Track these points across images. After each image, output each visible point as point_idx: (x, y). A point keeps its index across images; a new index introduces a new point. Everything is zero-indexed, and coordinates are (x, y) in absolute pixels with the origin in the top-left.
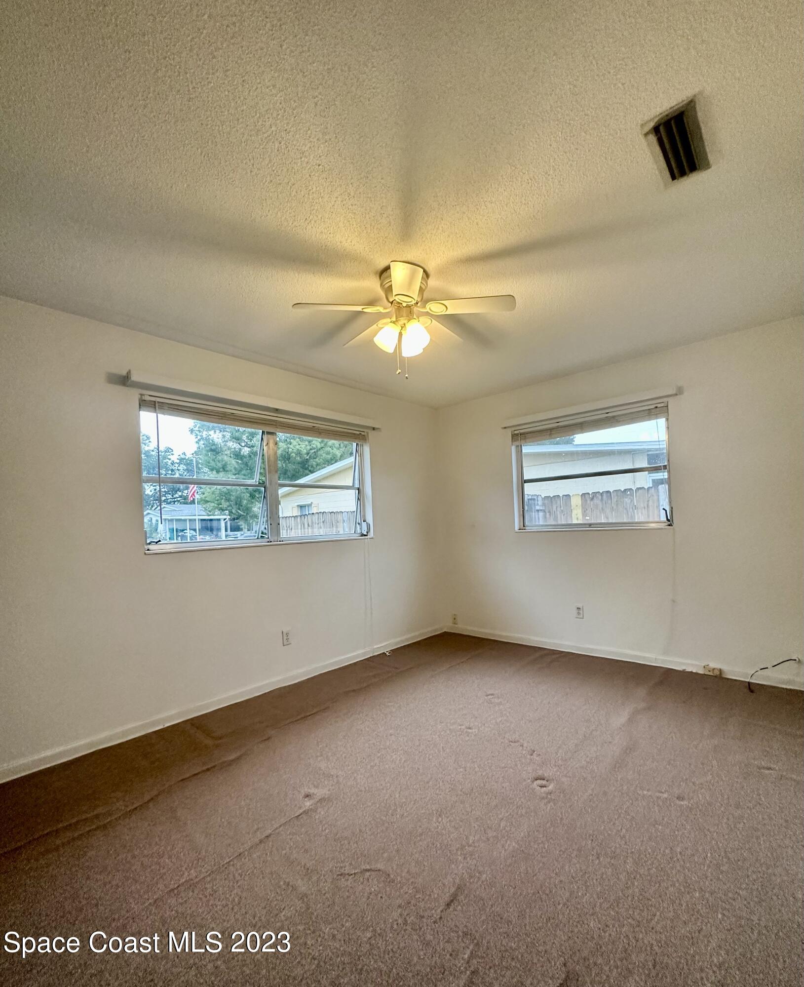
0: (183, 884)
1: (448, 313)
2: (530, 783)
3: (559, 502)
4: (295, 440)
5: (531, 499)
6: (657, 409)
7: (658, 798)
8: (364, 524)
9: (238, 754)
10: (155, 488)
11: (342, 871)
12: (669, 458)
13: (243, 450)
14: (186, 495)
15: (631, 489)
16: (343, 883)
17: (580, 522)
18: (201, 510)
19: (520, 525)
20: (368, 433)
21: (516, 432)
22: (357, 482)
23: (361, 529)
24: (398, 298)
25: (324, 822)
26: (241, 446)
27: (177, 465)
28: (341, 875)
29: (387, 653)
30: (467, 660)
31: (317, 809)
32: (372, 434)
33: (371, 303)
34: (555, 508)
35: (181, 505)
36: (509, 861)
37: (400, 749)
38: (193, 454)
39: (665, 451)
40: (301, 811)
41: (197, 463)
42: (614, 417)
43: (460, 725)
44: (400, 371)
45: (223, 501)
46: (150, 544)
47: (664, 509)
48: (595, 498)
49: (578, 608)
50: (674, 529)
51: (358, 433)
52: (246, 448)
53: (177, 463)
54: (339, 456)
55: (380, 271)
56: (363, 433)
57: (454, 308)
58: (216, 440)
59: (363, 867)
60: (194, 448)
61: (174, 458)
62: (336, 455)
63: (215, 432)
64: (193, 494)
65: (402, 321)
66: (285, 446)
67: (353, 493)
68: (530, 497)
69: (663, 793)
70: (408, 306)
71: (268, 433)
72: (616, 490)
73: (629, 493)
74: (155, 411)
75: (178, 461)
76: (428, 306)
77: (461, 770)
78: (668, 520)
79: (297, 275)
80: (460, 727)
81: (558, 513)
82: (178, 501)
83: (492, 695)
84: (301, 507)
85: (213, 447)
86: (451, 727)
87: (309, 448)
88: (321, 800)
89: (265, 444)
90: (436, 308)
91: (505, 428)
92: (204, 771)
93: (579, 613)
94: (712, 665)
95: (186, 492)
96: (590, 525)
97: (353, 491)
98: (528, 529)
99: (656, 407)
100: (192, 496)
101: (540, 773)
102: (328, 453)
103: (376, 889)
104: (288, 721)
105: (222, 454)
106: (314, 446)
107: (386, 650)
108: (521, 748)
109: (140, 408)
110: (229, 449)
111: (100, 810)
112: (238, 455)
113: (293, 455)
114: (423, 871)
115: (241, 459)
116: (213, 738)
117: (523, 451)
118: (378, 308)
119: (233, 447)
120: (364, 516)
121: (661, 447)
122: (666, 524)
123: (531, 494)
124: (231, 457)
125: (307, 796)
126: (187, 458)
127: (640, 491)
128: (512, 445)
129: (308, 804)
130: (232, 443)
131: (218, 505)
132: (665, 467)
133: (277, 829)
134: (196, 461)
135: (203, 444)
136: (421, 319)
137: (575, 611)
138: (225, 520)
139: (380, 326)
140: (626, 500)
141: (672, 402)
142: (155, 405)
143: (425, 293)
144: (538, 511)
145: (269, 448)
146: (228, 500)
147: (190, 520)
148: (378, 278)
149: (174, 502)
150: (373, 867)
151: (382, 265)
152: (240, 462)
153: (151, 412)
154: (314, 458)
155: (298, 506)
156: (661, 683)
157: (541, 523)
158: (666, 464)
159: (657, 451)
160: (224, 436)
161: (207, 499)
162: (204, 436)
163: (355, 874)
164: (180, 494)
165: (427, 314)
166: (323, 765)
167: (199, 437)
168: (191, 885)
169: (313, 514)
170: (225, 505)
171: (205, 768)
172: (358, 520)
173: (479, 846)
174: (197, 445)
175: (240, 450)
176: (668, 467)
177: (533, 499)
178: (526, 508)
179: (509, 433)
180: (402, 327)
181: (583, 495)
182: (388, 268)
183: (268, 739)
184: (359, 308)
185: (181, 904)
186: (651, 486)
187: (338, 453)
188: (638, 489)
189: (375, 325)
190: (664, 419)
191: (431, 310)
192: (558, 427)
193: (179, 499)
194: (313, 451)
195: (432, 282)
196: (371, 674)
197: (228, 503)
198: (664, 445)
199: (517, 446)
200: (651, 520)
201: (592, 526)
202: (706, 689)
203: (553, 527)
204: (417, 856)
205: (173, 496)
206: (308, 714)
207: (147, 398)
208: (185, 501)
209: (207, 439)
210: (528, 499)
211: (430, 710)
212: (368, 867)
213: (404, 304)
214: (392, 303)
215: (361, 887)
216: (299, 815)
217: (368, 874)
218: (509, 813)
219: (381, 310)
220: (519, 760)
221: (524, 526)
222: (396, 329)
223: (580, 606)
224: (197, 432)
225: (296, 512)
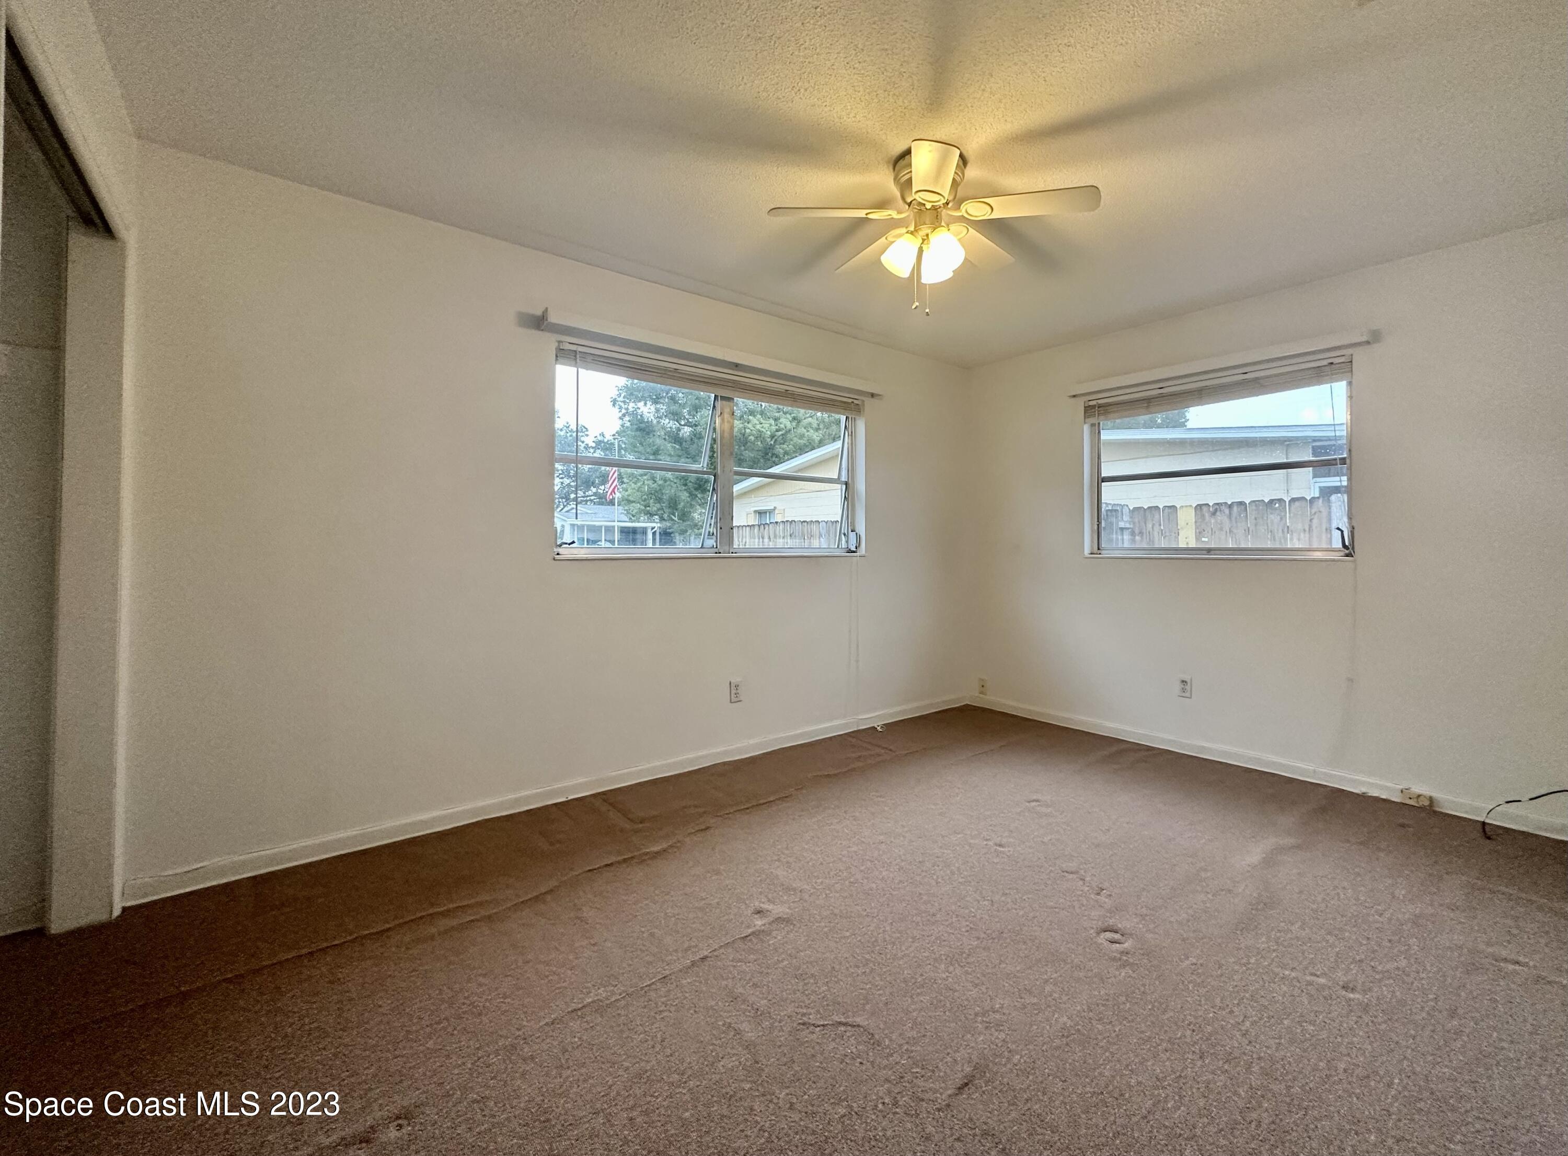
0: (589, 1004)
1: (993, 216)
2: (1094, 935)
3: (1157, 516)
4: (754, 416)
5: (1111, 511)
6: (1333, 366)
7: (1310, 983)
8: (852, 536)
9: (665, 845)
10: (561, 480)
11: (805, 1019)
12: (1350, 446)
13: (682, 431)
14: (602, 492)
15: (1280, 501)
16: (804, 1034)
17: (1193, 544)
18: (622, 513)
19: (1092, 547)
20: (863, 401)
21: (1091, 403)
22: (844, 473)
23: (847, 542)
24: (920, 197)
25: (781, 950)
26: (680, 425)
27: (592, 451)
28: (804, 1024)
29: (879, 728)
30: (1001, 747)
31: (771, 931)
32: (868, 402)
33: (882, 205)
34: (1150, 526)
35: (595, 506)
36: (1057, 1042)
37: (894, 863)
38: (614, 435)
39: (1344, 441)
40: (750, 931)
41: (620, 448)
42: (1256, 380)
43: (987, 840)
44: (917, 304)
45: (652, 501)
46: (560, 546)
47: (1338, 529)
48: (1218, 513)
49: (1183, 681)
50: (1354, 561)
51: (850, 401)
52: (686, 427)
53: (593, 448)
54: (817, 442)
55: (894, 159)
56: (856, 402)
57: (1002, 209)
58: (646, 415)
59: (836, 1018)
60: (616, 426)
61: (589, 441)
62: (813, 440)
63: (645, 404)
64: (613, 491)
65: (925, 230)
66: (741, 425)
67: (837, 492)
68: (1110, 508)
69: (1318, 977)
70: (934, 208)
71: (723, 398)
72: (1254, 501)
73: (1277, 505)
74: (576, 365)
75: (594, 445)
76: (964, 207)
77: (986, 903)
78: (1344, 546)
79: (775, 169)
80: (985, 843)
81: (1156, 534)
82: (591, 500)
83: (1037, 801)
84: (760, 513)
85: (643, 425)
86: (972, 841)
87: (774, 428)
88: (779, 920)
89: (718, 412)
90: (976, 210)
91: (1074, 396)
92: (619, 862)
93: (1184, 690)
94: (1417, 789)
95: (602, 487)
96: (1209, 551)
97: (839, 486)
98: (1105, 554)
99: (1332, 363)
100: (611, 494)
101: (1111, 922)
102: (802, 436)
103: (854, 1050)
104: (735, 808)
105: (654, 435)
106: (782, 426)
107: (878, 724)
108: (1081, 883)
109: (557, 360)
110: (663, 428)
111: (486, 897)
112: (676, 438)
113: (752, 438)
114: (924, 1036)
115: (681, 444)
116: (631, 820)
117: (1103, 437)
118: (890, 212)
119: (669, 426)
120: (853, 523)
121: (1338, 434)
122: (1342, 554)
123: (1112, 503)
124: (665, 439)
125: (759, 912)
126: (606, 440)
127: (1297, 504)
128: (1085, 423)
129: (759, 922)
130: (667, 421)
131: (646, 506)
132: (1343, 461)
133: (715, 950)
134: (619, 446)
135: (629, 421)
136: (953, 227)
137: (1177, 687)
138: (653, 528)
139: (890, 239)
140: (1272, 517)
141: (1360, 357)
142: (575, 356)
143: (959, 188)
144: (1122, 529)
145: (723, 420)
146: (659, 500)
147: (606, 527)
148: (891, 169)
149: (587, 501)
150: (850, 1020)
151: (900, 148)
152: (677, 447)
153: (570, 365)
154: (781, 444)
155: (755, 512)
156: (1323, 810)
157: (1126, 545)
158: (1345, 456)
159: (1330, 440)
160: (657, 410)
161: (631, 498)
162: (631, 409)
163: (823, 1025)
164: (594, 490)
165: (962, 219)
166: (780, 872)
167: (623, 411)
168: (599, 1008)
169: (777, 523)
170: (654, 508)
171: (620, 858)
172: (844, 530)
173: (1009, 1014)
174: (620, 422)
175: (679, 430)
176: (1348, 461)
177: (1115, 511)
178: (1103, 524)
179: (1080, 404)
180: (924, 240)
181: (1199, 507)
182: (908, 152)
183: (707, 828)
184: (861, 214)
185: (586, 1030)
186: (1317, 495)
187: (816, 437)
188: (1293, 500)
189: (884, 238)
190: (1343, 384)
191: (968, 213)
192: (1161, 396)
193: (592, 498)
194: (780, 433)
195: (972, 172)
196: (853, 755)
197: (658, 505)
198: (1343, 432)
199: (1093, 425)
200: (1315, 546)
201: (1212, 552)
202: (1403, 826)
203: (1147, 552)
204: (915, 1014)
205: (584, 493)
206: (762, 801)
207: (567, 347)
208: (603, 500)
209: (634, 414)
210: (1107, 511)
211: (940, 814)
212: (843, 1020)
213: (929, 206)
214: (909, 204)
215: (833, 1045)
216: (747, 936)
217: (843, 1028)
218: (1058, 974)
219: (895, 215)
220: (1078, 900)
221: (1099, 549)
222: (915, 242)
223: (1186, 678)
224: (622, 404)
225: (753, 520)
